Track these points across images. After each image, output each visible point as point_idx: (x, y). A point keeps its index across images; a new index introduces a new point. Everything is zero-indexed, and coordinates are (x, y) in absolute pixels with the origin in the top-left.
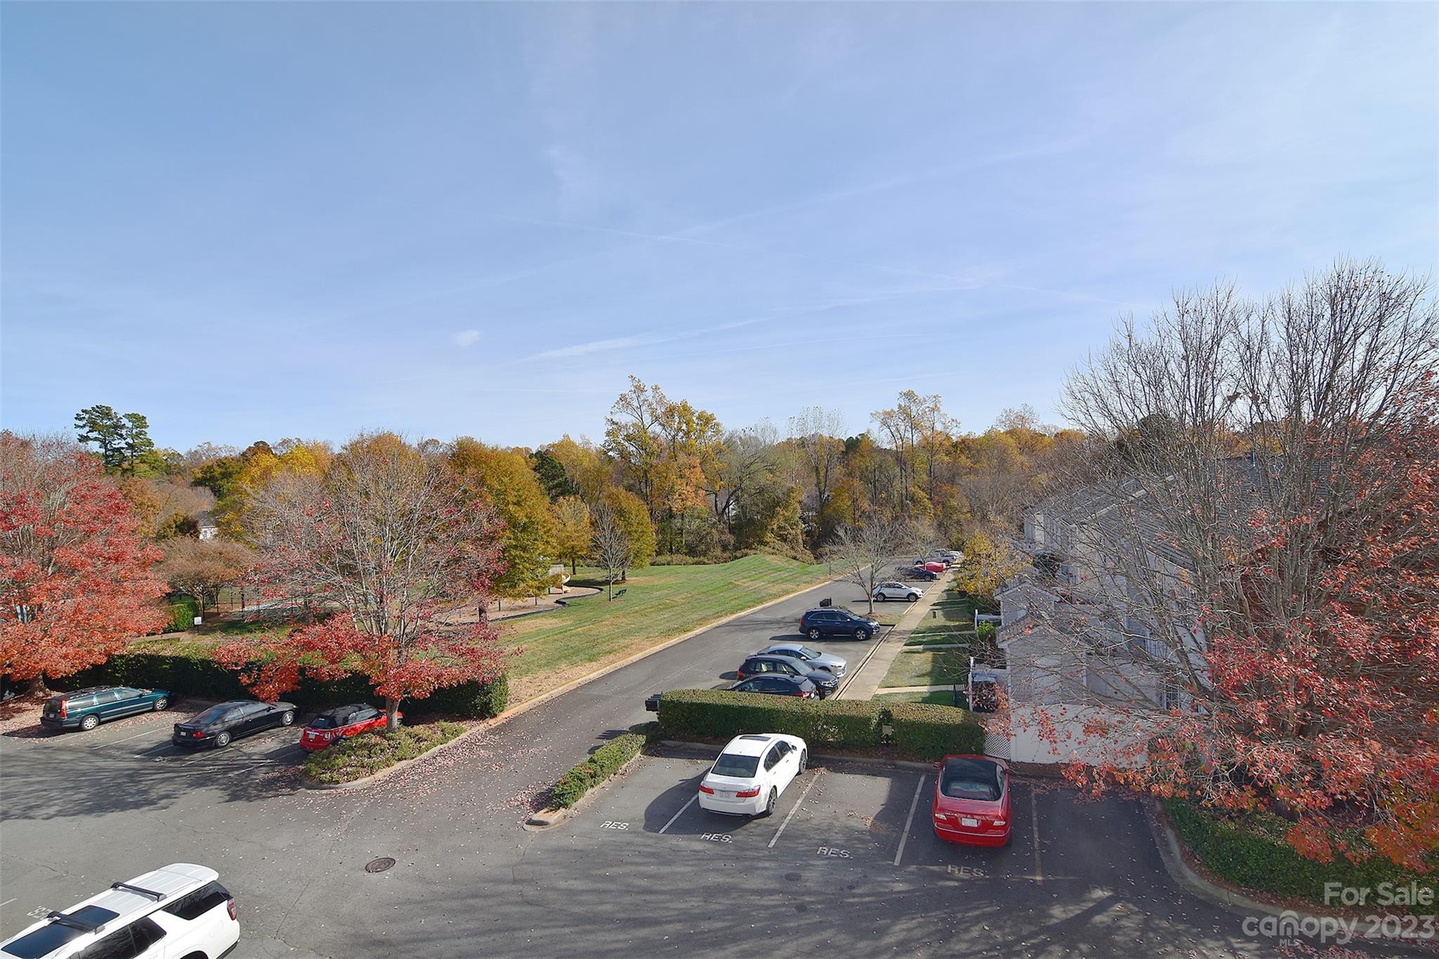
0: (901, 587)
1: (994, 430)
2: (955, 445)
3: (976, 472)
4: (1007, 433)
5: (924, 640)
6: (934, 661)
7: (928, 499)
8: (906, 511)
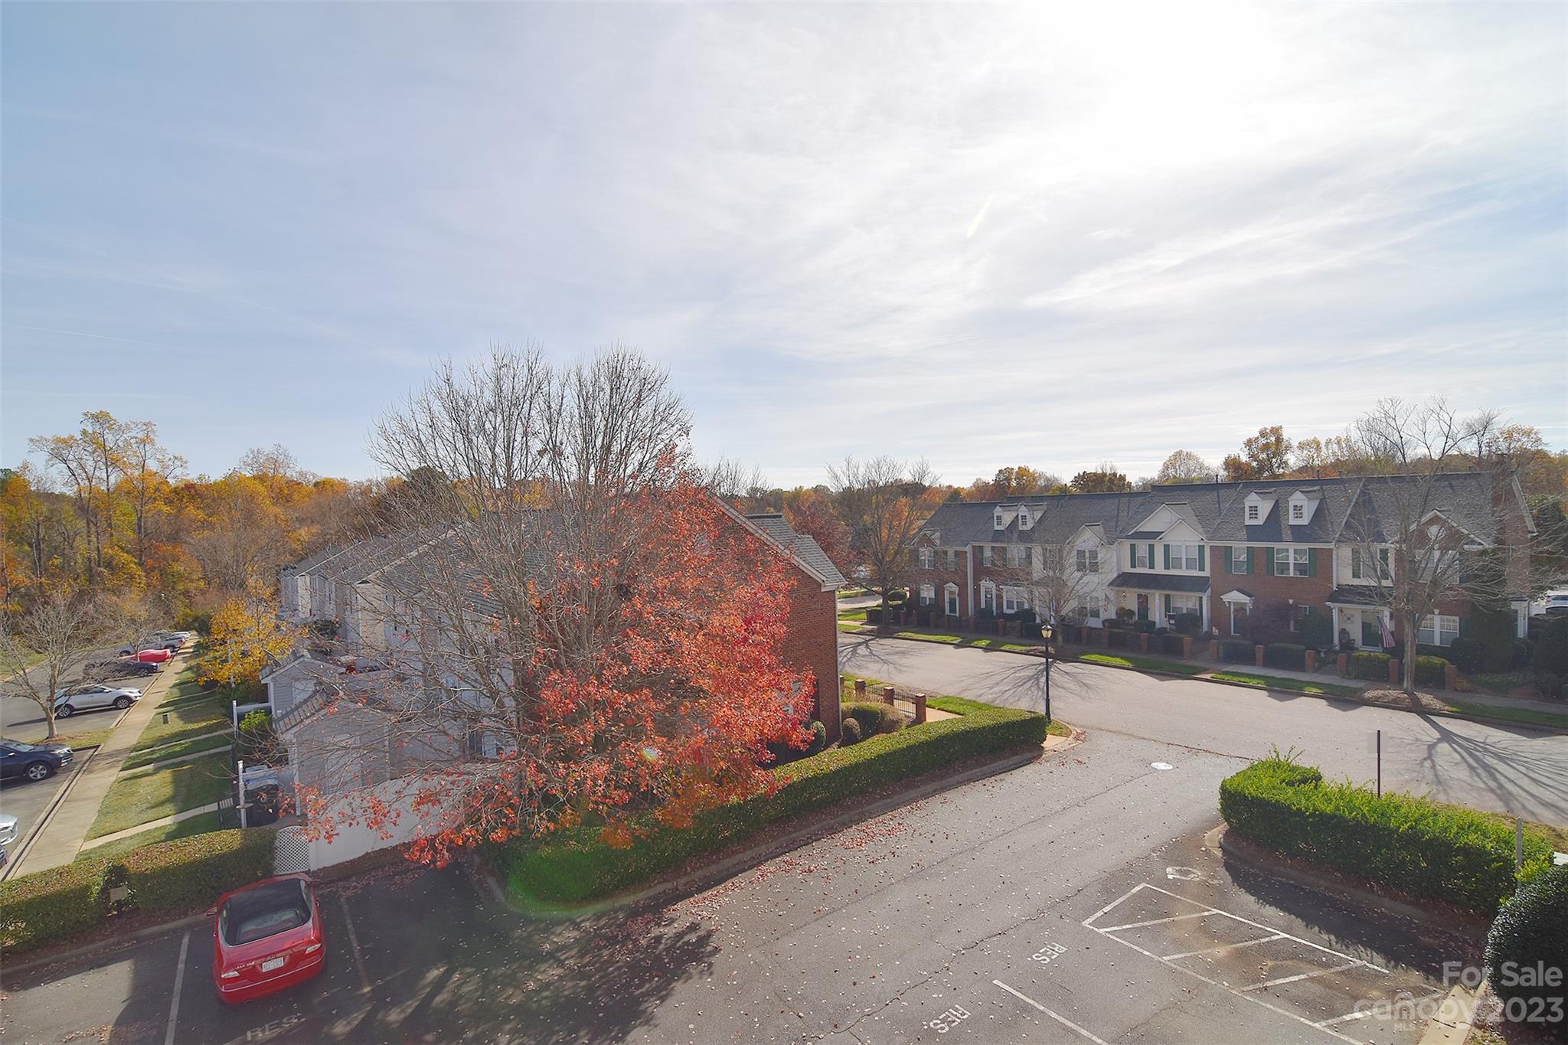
0: (102, 691)
1: (238, 474)
2: (175, 491)
3: (212, 527)
4: (255, 478)
5: (154, 756)
6: (176, 781)
7: (135, 564)
8: (97, 583)
